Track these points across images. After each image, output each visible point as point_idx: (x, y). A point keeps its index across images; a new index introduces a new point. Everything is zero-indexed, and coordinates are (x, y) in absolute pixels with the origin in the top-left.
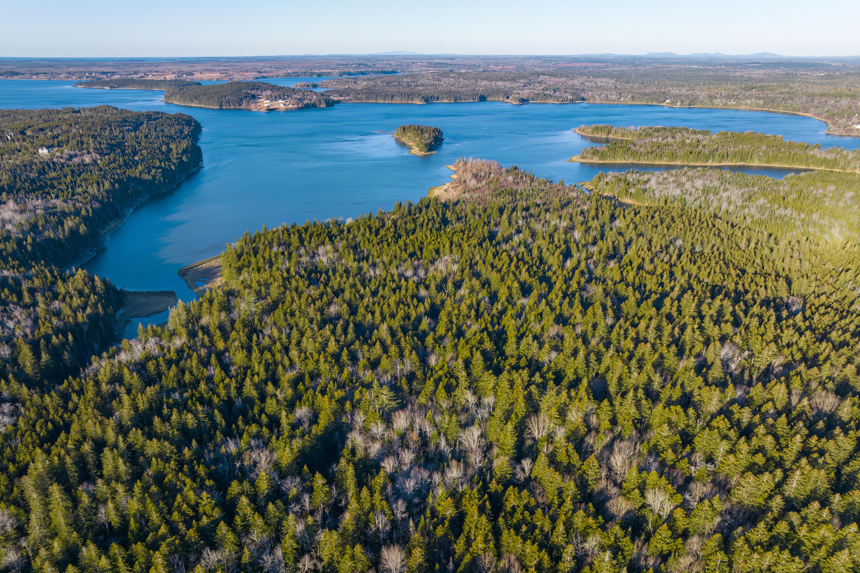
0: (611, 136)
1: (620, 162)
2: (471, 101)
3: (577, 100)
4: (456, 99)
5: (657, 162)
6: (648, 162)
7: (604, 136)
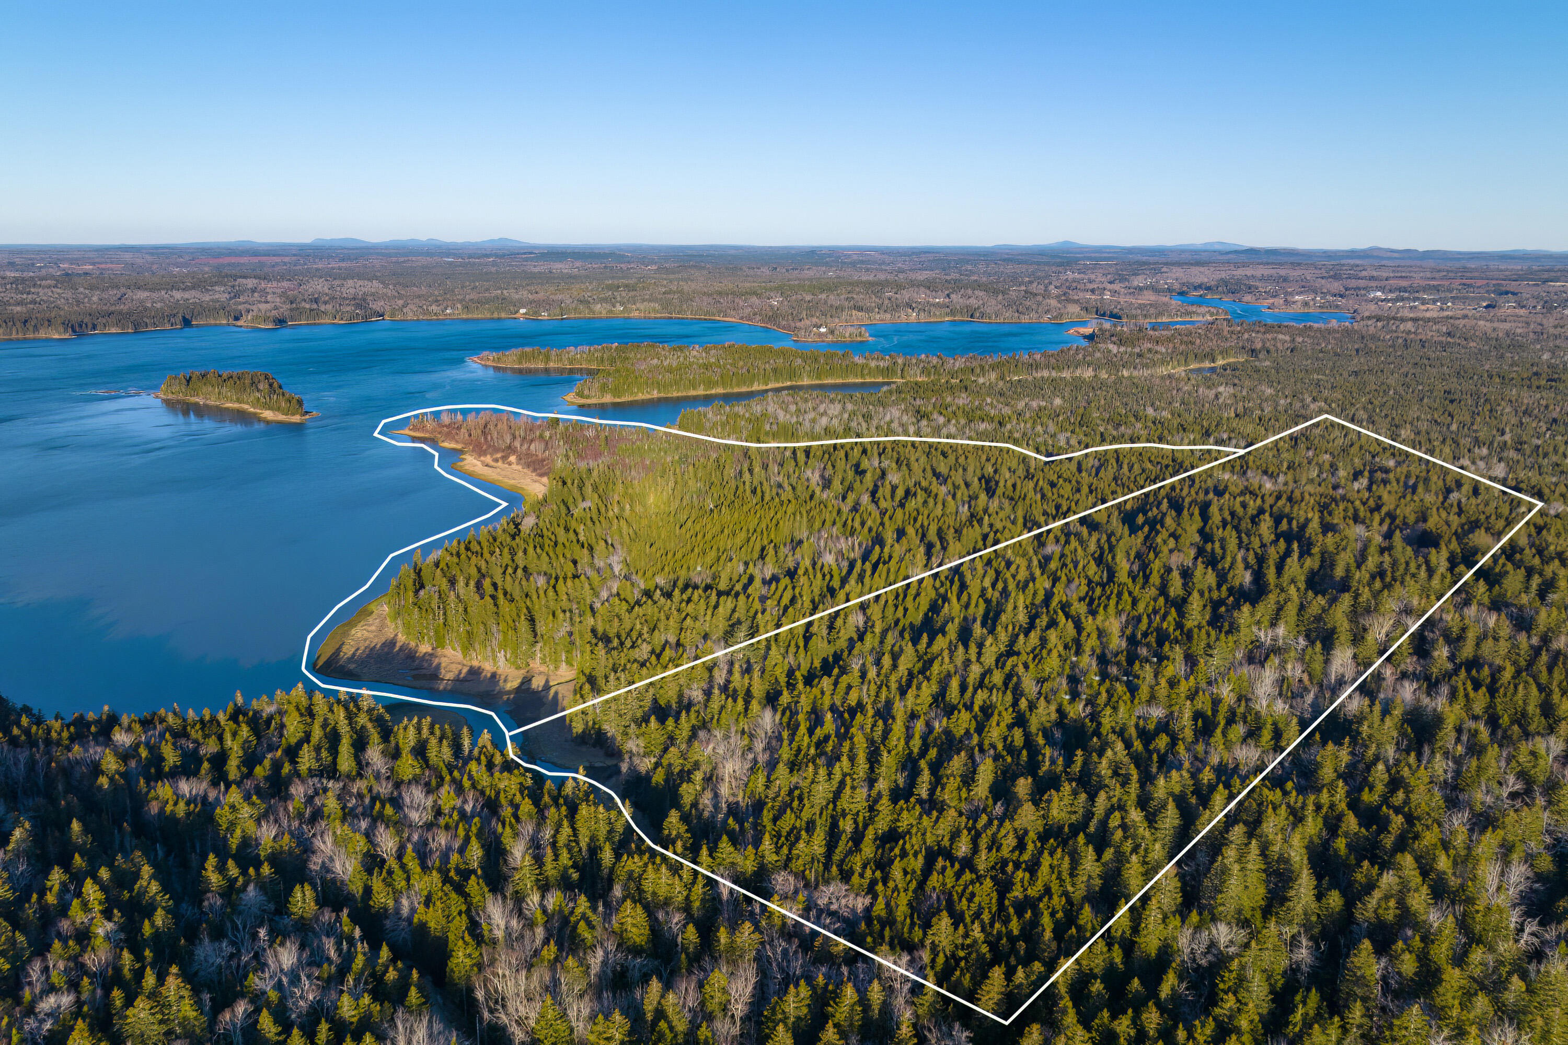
0: (552, 365)
1: (644, 397)
2: (168, 327)
3: (371, 316)
4: (136, 326)
5: (692, 393)
6: (680, 394)
7: (541, 366)
